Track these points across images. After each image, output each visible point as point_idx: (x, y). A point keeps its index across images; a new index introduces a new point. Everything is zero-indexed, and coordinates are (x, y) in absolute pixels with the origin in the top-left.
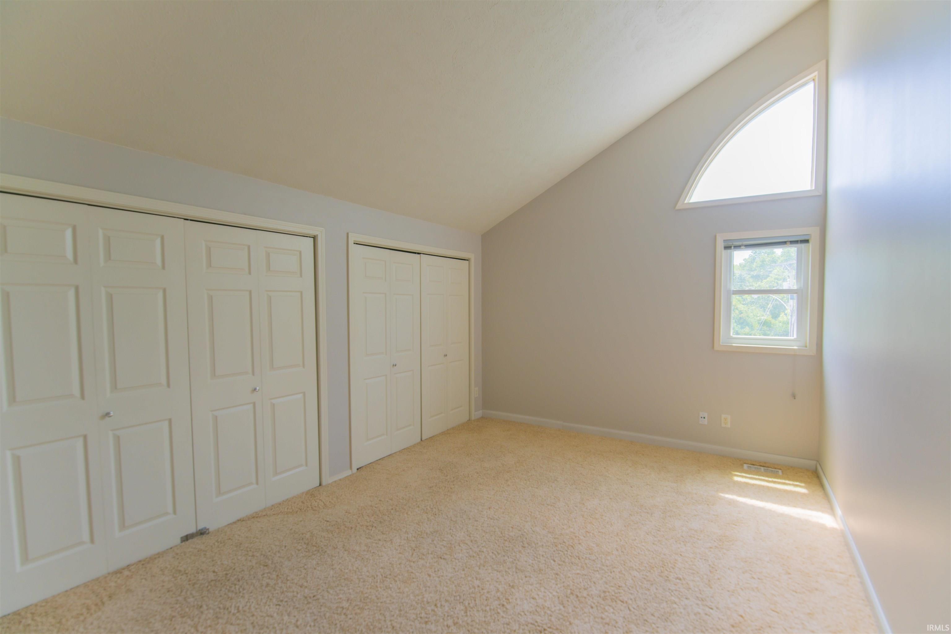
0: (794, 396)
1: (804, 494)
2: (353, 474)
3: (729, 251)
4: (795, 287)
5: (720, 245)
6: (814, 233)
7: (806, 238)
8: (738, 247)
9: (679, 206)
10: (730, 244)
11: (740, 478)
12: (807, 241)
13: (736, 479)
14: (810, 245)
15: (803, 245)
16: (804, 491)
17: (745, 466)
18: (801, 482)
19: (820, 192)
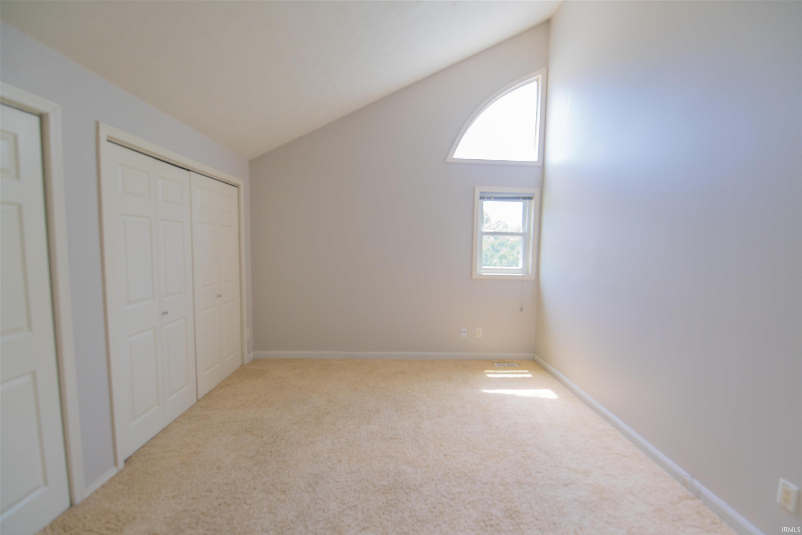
0: (521, 310)
1: (529, 378)
2: (121, 471)
3: (482, 201)
4: (521, 231)
5: (477, 195)
6: (535, 191)
7: (531, 196)
8: (489, 198)
9: (448, 160)
10: (483, 195)
11: (492, 375)
12: (530, 198)
13: (489, 376)
14: (533, 202)
15: (527, 201)
16: (529, 376)
17: (495, 364)
18: (526, 369)
19: (540, 164)
